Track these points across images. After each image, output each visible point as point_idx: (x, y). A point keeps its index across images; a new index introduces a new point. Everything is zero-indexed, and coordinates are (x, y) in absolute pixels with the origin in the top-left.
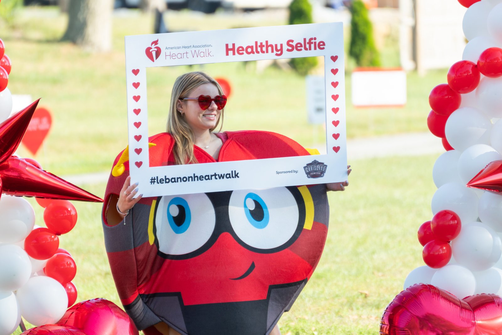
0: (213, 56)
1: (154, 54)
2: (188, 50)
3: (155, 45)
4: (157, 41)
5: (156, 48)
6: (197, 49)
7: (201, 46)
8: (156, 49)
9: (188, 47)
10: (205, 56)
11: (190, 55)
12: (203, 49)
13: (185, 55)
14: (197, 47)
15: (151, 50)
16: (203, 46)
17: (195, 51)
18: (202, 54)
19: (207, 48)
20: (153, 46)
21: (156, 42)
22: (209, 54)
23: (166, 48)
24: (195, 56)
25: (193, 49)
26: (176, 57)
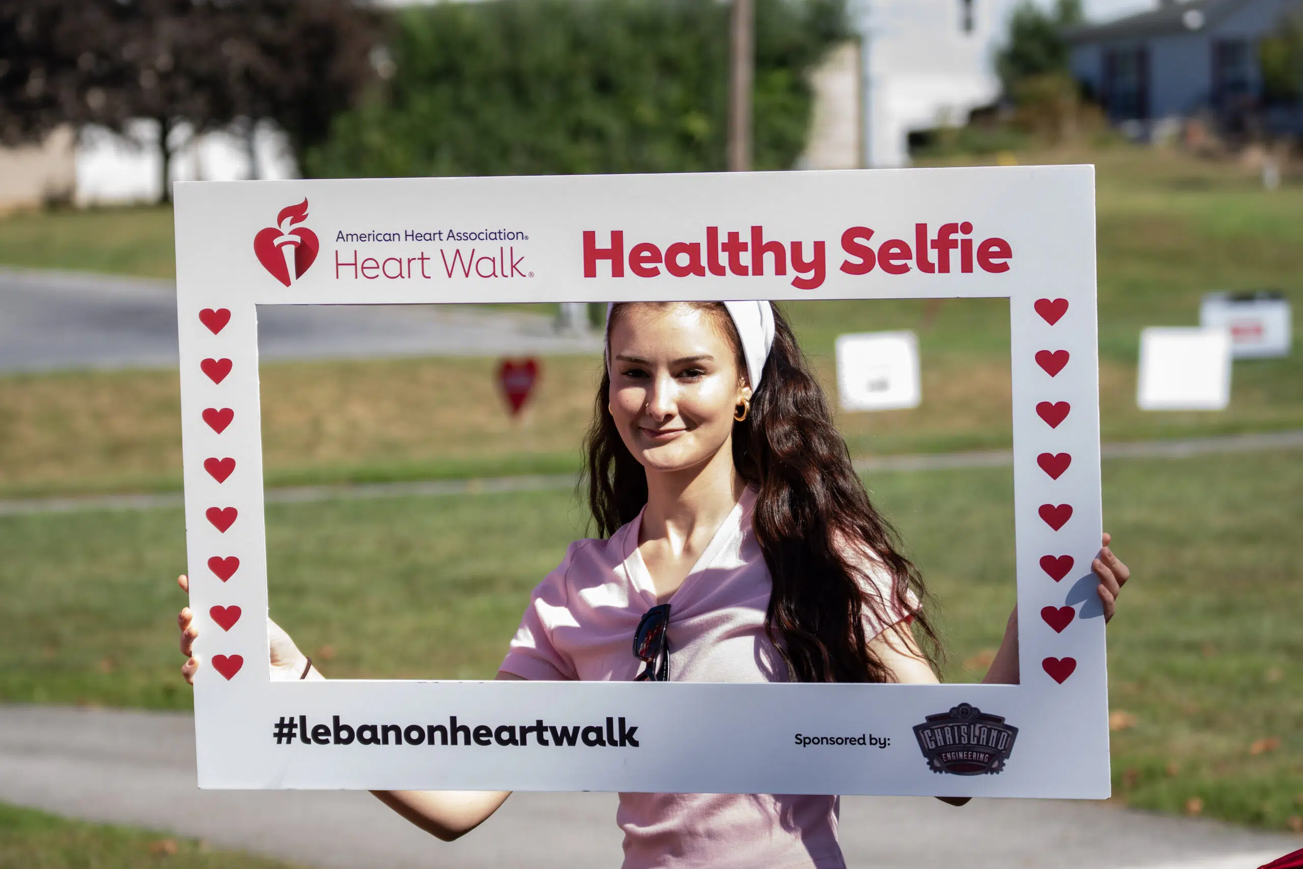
0: (531, 274)
1: (289, 254)
2: (431, 249)
3: (292, 223)
4: (305, 205)
5: (293, 232)
6: (465, 247)
7: (482, 236)
8: (297, 239)
9: (427, 237)
10: (498, 272)
11: (435, 266)
12: (490, 248)
13: (416, 265)
14: (466, 237)
15: (277, 242)
16: (488, 236)
17: (458, 251)
18: (486, 267)
19: (506, 244)
20: (287, 226)
21: (297, 212)
22: (513, 267)
23: (340, 236)
24: (458, 270)
25: (450, 247)
26: (379, 272)
